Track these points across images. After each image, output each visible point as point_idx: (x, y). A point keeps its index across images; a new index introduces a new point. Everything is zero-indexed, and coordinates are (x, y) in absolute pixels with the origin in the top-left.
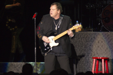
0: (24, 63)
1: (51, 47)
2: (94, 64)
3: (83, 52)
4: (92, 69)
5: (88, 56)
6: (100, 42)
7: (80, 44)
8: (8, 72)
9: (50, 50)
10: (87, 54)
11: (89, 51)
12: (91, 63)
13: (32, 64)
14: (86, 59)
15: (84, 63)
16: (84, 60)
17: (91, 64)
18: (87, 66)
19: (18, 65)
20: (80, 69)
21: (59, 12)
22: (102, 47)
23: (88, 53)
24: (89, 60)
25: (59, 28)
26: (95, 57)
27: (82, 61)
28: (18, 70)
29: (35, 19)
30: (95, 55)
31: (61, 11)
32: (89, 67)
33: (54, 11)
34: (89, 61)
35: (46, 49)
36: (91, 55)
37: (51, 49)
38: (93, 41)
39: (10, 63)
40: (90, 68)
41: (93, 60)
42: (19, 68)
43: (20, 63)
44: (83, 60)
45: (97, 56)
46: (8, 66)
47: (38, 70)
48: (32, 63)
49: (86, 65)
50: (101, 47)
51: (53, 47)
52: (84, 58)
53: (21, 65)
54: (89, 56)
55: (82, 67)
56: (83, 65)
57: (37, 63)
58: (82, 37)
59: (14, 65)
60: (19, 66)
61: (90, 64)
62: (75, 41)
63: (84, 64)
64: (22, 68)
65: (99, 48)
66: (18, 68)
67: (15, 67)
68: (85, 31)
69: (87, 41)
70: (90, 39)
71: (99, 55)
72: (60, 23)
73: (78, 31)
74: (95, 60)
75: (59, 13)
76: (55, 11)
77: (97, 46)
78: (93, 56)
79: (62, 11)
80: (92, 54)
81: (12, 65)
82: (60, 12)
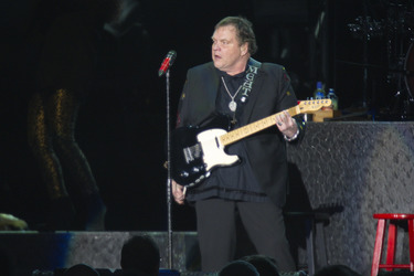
0: (127, 233)
1: (208, 169)
2: (380, 239)
3: (340, 196)
4: (372, 258)
5: (359, 207)
6: (402, 159)
7: (330, 164)
8: (69, 266)
9: (202, 177)
10: (353, 203)
11: (362, 192)
12: (369, 233)
13: (156, 236)
14: (351, 222)
15: (345, 233)
16: (344, 222)
17: (370, 237)
18: (353, 244)
19: (108, 242)
20: (330, 254)
21: (244, 50)
22: (409, 176)
23: (357, 200)
24: (361, 222)
25: (243, 103)
26: (382, 211)
27: (338, 225)
28: (106, 261)
29: (168, 74)
30: (382, 206)
31: (251, 47)
32: (361, 250)
33: (228, 46)
34: (362, 228)
35: (186, 174)
36: (369, 206)
37: (208, 175)
38: (377, 155)
39: (77, 233)
40: (365, 254)
41: (377, 225)
42: (111, 252)
43: (115, 233)
44: (341, 224)
45: (389, 208)
46: (72, 244)
47: (177, 261)
48: (155, 233)
49: (352, 240)
50: (406, 178)
51: (216, 169)
52: (343, 216)
53: (119, 240)
54: (363, 210)
55: (337, 248)
56: (339, 240)
57: (175, 233)
58: (335, 139)
59: (94, 240)
60: (110, 246)
61: (366, 238)
62: (312, 155)
63: (344, 237)
64: (120, 252)
65: (398, 181)
66: (105, 251)
67: (96, 250)
68: (348, 119)
69: (355, 156)
70: (367, 146)
71: (397, 207)
72: (248, 86)
73: (321, 120)
74: (382, 222)
75: (243, 53)
76: (231, 45)
77: (389, 174)
78: (376, 208)
79: (255, 46)
80: (372, 201)
81: (86, 241)
82: (249, 51)
